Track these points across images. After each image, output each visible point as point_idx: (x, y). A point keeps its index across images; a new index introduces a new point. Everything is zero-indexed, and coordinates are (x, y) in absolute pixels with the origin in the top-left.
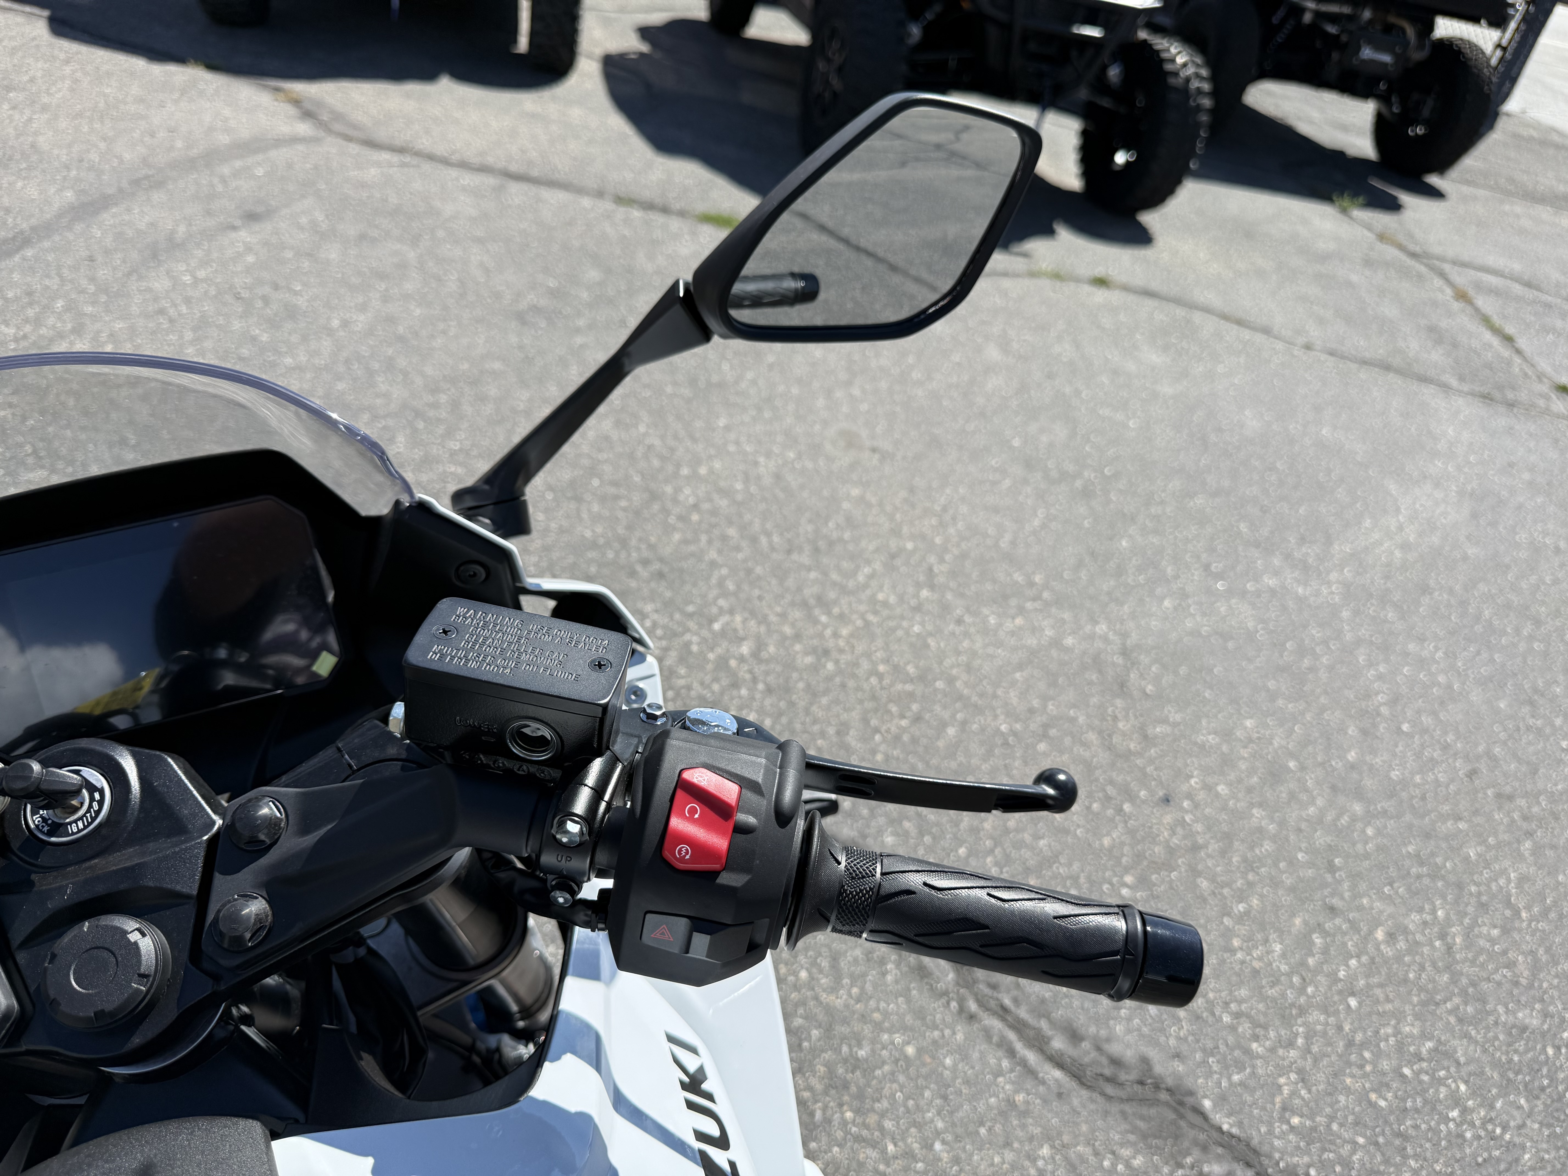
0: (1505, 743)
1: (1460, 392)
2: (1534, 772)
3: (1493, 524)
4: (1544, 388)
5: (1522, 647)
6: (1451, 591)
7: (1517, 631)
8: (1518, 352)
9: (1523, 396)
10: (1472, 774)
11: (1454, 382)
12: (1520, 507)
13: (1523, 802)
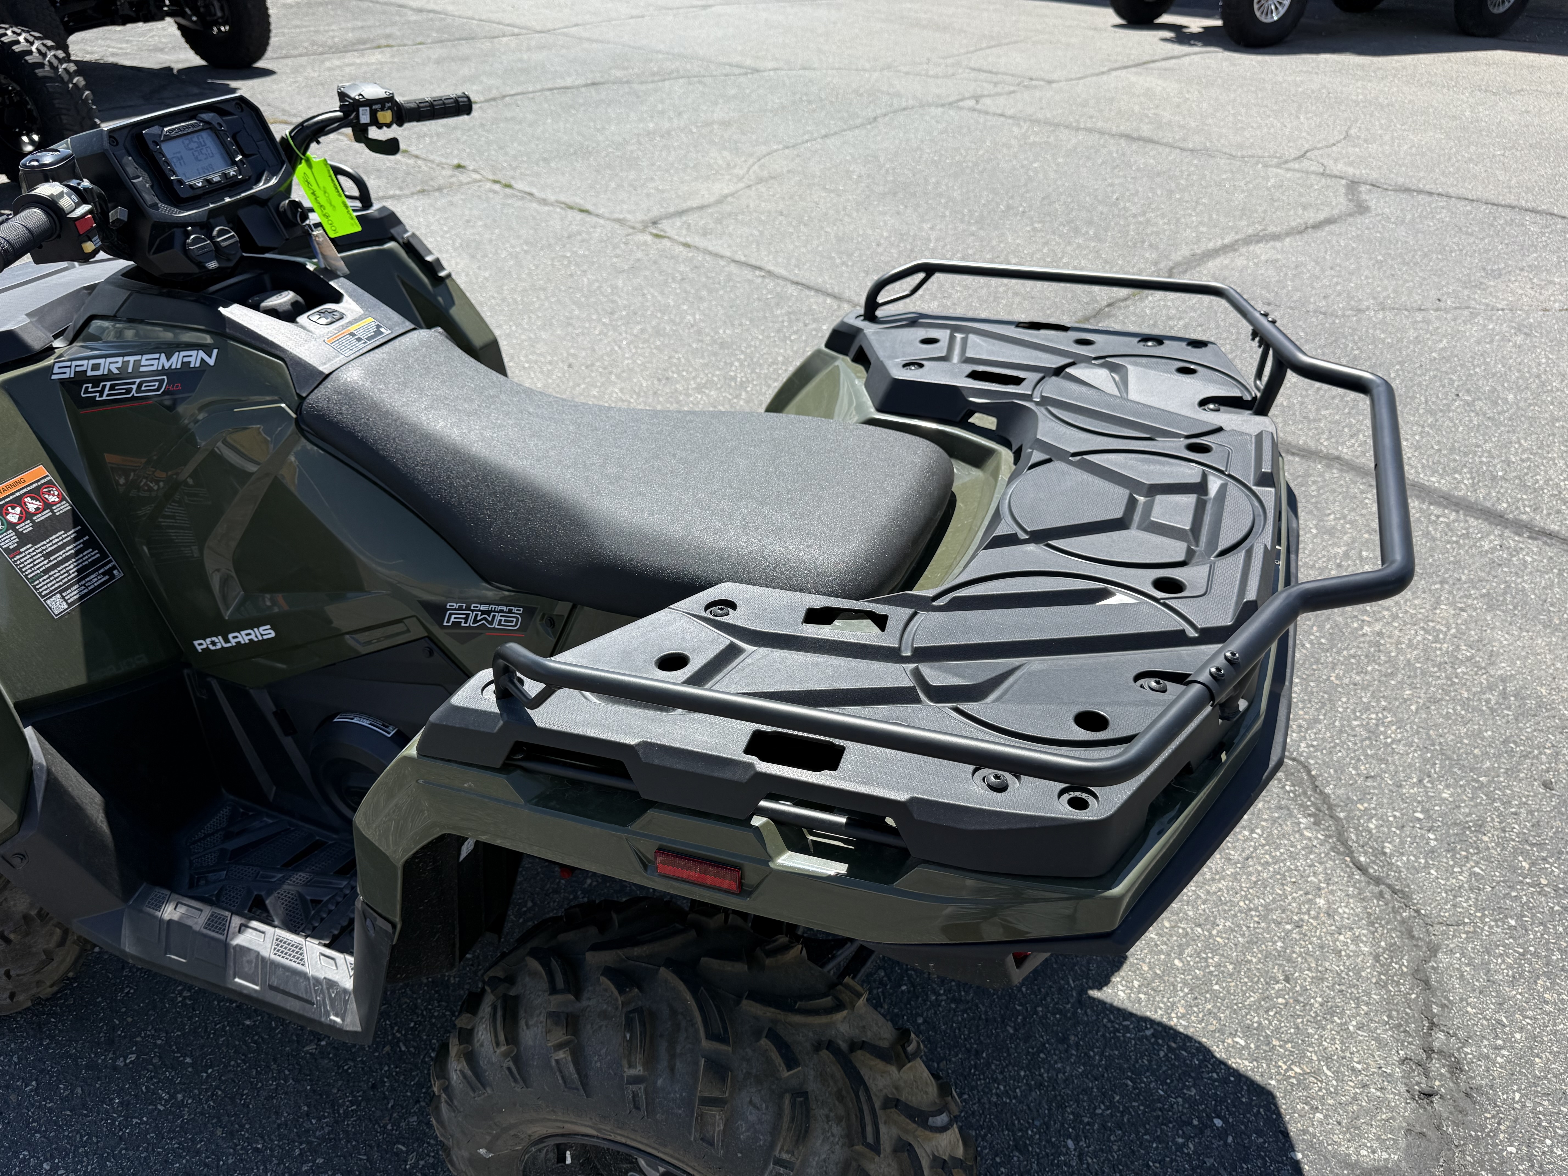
0: (572, 347)
1: (407, 196)
2: (594, 350)
3: (485, 256)
4: (448, 172)
5: (547, 304)
6: (494, 298)
7: (538, 298)
8: (417, 157)
9: (441, 181)
10: (570, 366)
11: (398, 192)
12: (491, 241)
13: (598, 364)
